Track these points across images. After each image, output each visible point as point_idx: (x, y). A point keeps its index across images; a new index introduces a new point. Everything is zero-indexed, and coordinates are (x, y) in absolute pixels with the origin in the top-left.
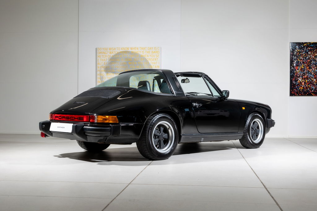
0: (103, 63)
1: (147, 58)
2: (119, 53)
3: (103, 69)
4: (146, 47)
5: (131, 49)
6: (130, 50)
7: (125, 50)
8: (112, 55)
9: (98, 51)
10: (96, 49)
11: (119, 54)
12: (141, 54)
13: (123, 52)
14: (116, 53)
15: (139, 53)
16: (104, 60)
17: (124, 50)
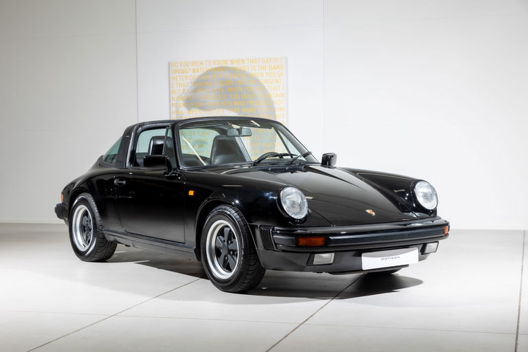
0: (181, 91)
1: (260, 78)
2: (210, 70)
3: (181, 102)
4: (259, 59)
5: (232, 62)
6: (229, 65)
7: (220, 65)
8: (197, 74)
9: (171, 69)
10: (169, 63)
11: (209, 72)
12: (250, 71)
13: (216, 69)
14: (205, 70)
15: (246, 69)
16: (184, 84)
17: (218, 66)
